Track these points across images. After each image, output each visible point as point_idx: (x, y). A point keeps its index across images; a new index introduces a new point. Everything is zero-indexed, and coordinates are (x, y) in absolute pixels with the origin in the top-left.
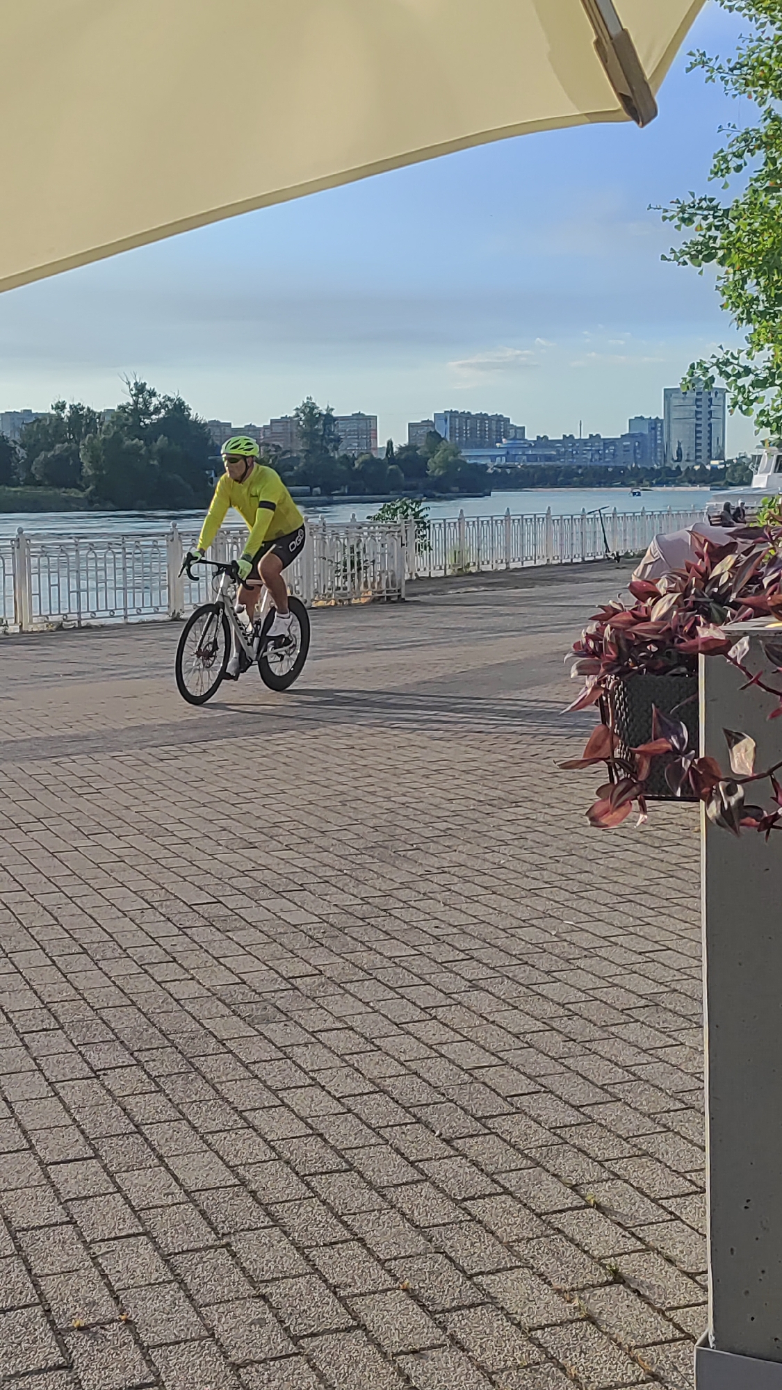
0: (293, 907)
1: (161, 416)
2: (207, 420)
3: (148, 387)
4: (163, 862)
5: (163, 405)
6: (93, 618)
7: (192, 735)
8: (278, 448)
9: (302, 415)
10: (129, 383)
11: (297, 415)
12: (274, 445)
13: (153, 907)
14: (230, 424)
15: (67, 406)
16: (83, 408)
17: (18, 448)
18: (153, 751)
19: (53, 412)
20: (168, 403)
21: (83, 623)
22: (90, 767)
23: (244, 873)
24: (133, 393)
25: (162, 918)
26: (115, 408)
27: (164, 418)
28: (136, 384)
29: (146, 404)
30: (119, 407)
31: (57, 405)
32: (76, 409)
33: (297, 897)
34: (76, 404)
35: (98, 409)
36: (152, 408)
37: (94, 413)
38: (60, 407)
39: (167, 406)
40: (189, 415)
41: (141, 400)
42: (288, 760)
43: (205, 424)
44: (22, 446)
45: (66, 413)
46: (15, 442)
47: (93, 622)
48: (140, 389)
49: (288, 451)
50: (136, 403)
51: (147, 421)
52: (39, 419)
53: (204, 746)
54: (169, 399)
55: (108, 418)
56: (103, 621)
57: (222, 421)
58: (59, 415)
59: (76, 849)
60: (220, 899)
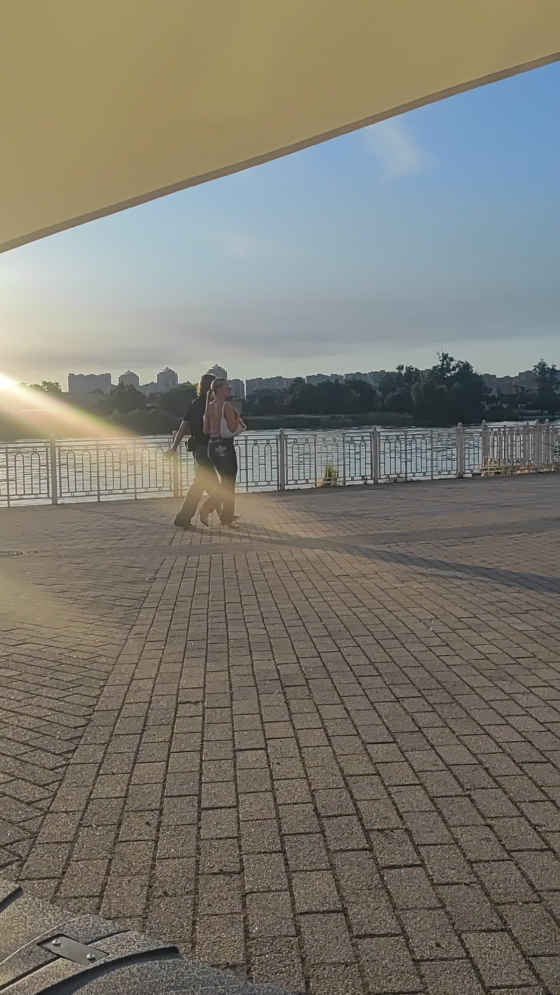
0: (519, 621)
1: (456, 372)
2: (483, 374)
3: (449, 356)
4: (445, 596)
5: (458, 366)
6: (414, 476)
7: (465, 534)
8: (523, 388)
9: (537, 369)
10: (438, 354)
11: (535, 370)
12: (521, 387)
13: (437, 618)
14: (495, 376)
15: (405, 367)
16: (413, 368)
17: (377, 391)
18: (443, 541)
19: (397, 371)
20: (460, 364)
21: (408, 479)
22: (407, 548)
23: (492, 603)
24: (441, 359)
25: (442, 624)
26: (431, 368)
27: (458, 372)
28: (443, 354)
29: (448, 364)
30: (434, 367)
31: (399, 367)
32: (409, 369)
33: (523, 617)
34: (409, 366)
35: (421, 369)
36: (451, 368)
37: (419, 371)
38: (400, 368)
39: (460, 366)
40: (472, 371)
41: (445, 363)
42: (521, 548)
43: (481, 376)
44: (380, 390)
45: (404, 372)
46: (376, 388)
47: (414, 478)
48: (445, 357)
49: (529, 390)
50: (443, 364)
51: (449, 375)
52: (389, 375)
53: (472, 540)
54: (461, 362)
55: (426, 374)
56: (419, 478)
57: (491, 374)
58: (400, 372)
59: (396, 588)
60: (477, 616)
